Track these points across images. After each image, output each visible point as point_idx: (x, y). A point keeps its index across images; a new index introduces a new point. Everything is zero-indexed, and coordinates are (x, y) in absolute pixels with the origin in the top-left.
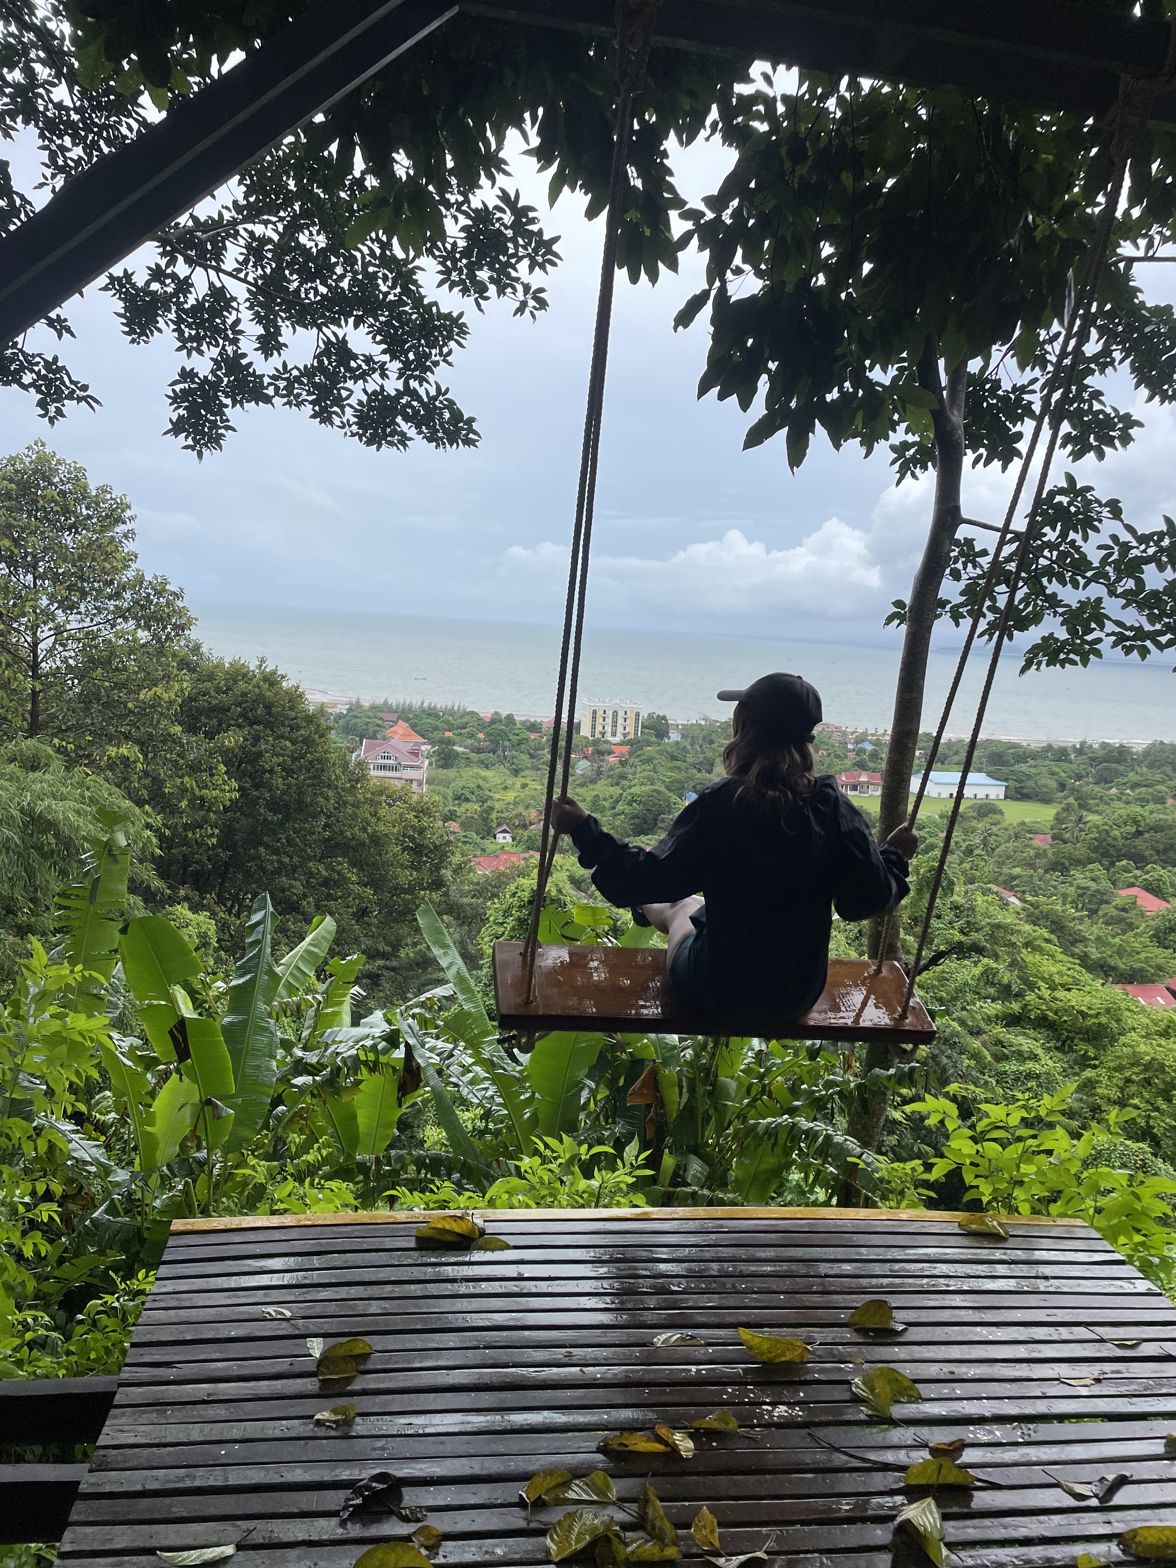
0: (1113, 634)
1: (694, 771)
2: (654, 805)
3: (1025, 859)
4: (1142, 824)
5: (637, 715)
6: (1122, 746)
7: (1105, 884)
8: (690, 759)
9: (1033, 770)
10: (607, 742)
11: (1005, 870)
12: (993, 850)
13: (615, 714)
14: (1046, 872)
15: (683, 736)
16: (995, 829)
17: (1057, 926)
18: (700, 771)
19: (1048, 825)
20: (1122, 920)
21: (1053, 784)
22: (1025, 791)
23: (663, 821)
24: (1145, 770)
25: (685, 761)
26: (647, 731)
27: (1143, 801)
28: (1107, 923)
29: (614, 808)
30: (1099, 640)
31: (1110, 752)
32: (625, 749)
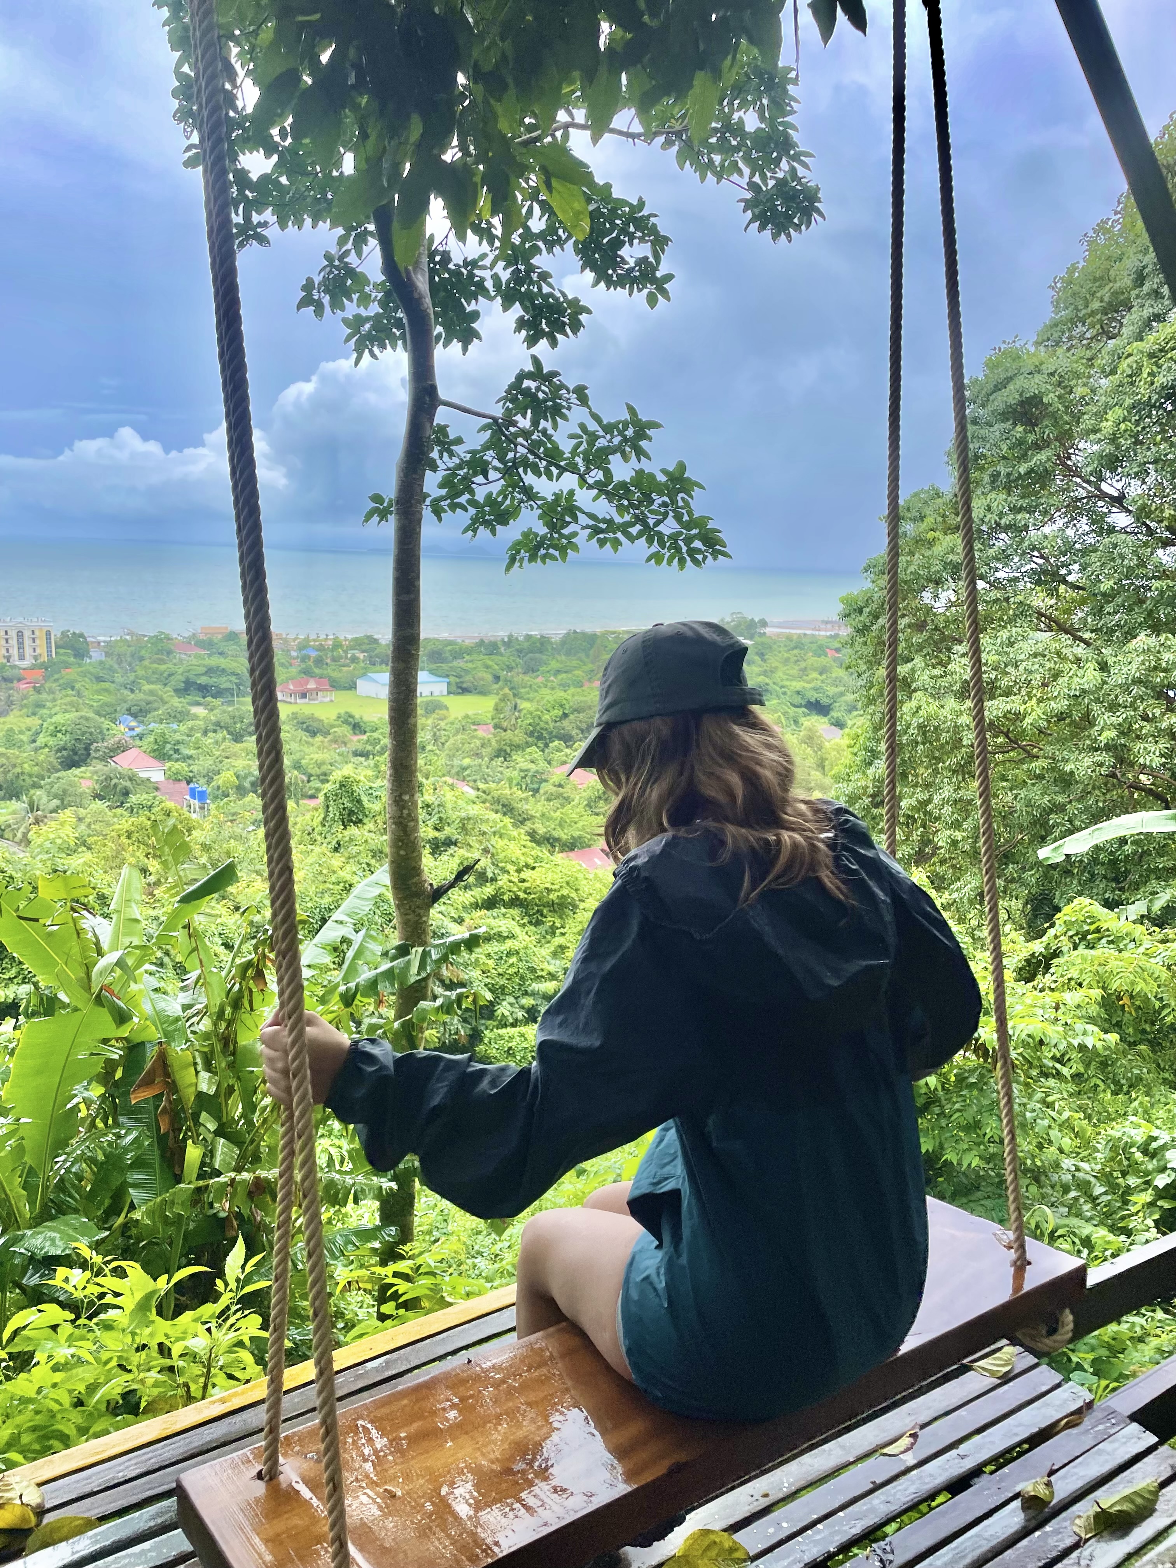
0: (587, 527)
1: (127, 692)
2: (84, 734)
3: (472, 750)
4: (567, 707)
5: (48, 634)
6: (542, 637)
7: (542, 765)
8: (119, 678)
9: (470, 665)
10: (14, 667)
11: (456, 762)
12: (443, 744)
13: (20, 634)
14: (492, 759)
15: (107, 654)
16: (442, 724)
17: (507, 809)
18: (132, 691)
19: (489, 715)
20: (559, 796)
21: (489, 677)
22: (464, 686)
23: (97, 750)
24: (563, 658)
25: (113, 682)
26: (62, 651)
27: (564, 686)
28: (549, 800)
29: (34, 741)
30: (574, 534)
31: (534, 643)
32: (38, 675)
